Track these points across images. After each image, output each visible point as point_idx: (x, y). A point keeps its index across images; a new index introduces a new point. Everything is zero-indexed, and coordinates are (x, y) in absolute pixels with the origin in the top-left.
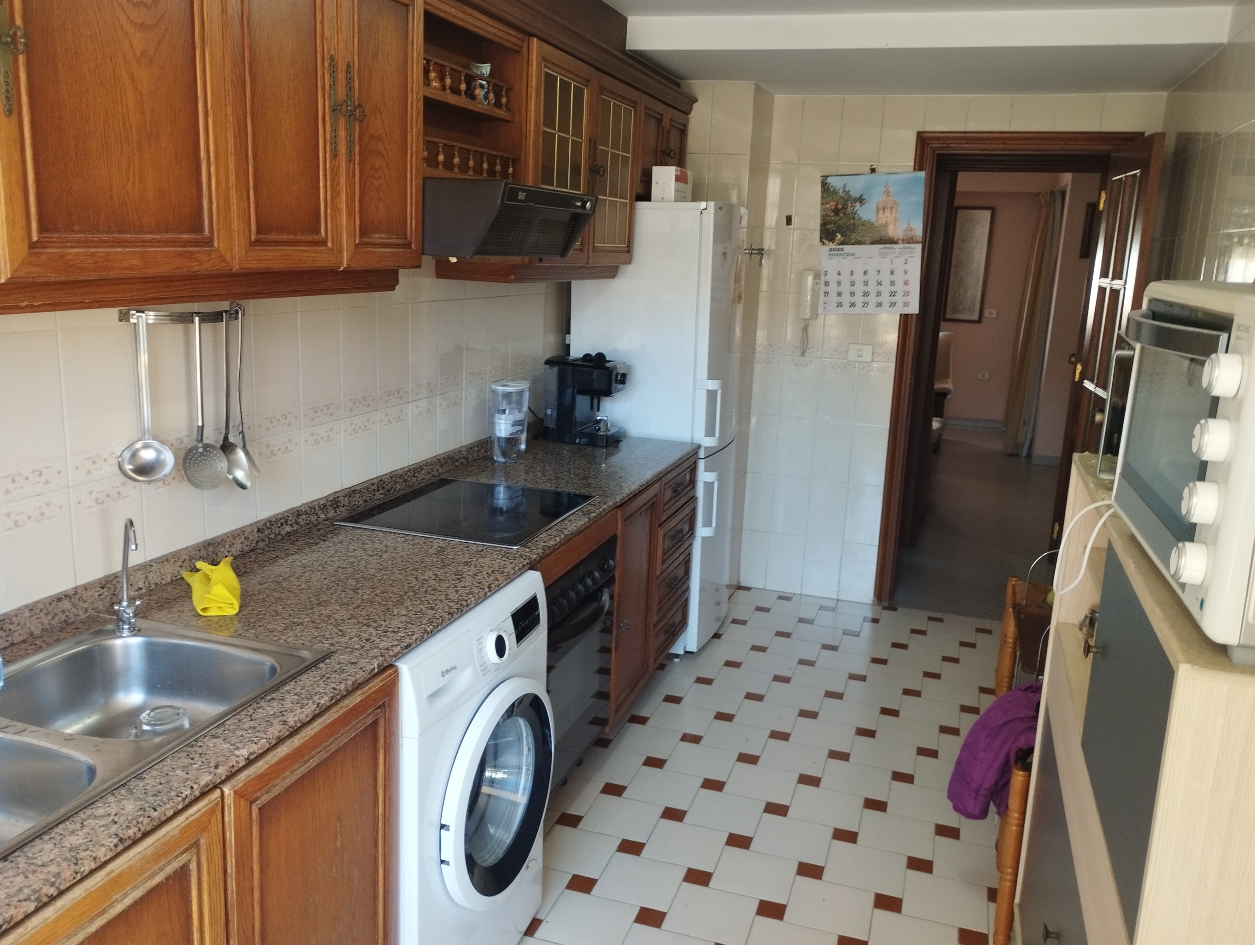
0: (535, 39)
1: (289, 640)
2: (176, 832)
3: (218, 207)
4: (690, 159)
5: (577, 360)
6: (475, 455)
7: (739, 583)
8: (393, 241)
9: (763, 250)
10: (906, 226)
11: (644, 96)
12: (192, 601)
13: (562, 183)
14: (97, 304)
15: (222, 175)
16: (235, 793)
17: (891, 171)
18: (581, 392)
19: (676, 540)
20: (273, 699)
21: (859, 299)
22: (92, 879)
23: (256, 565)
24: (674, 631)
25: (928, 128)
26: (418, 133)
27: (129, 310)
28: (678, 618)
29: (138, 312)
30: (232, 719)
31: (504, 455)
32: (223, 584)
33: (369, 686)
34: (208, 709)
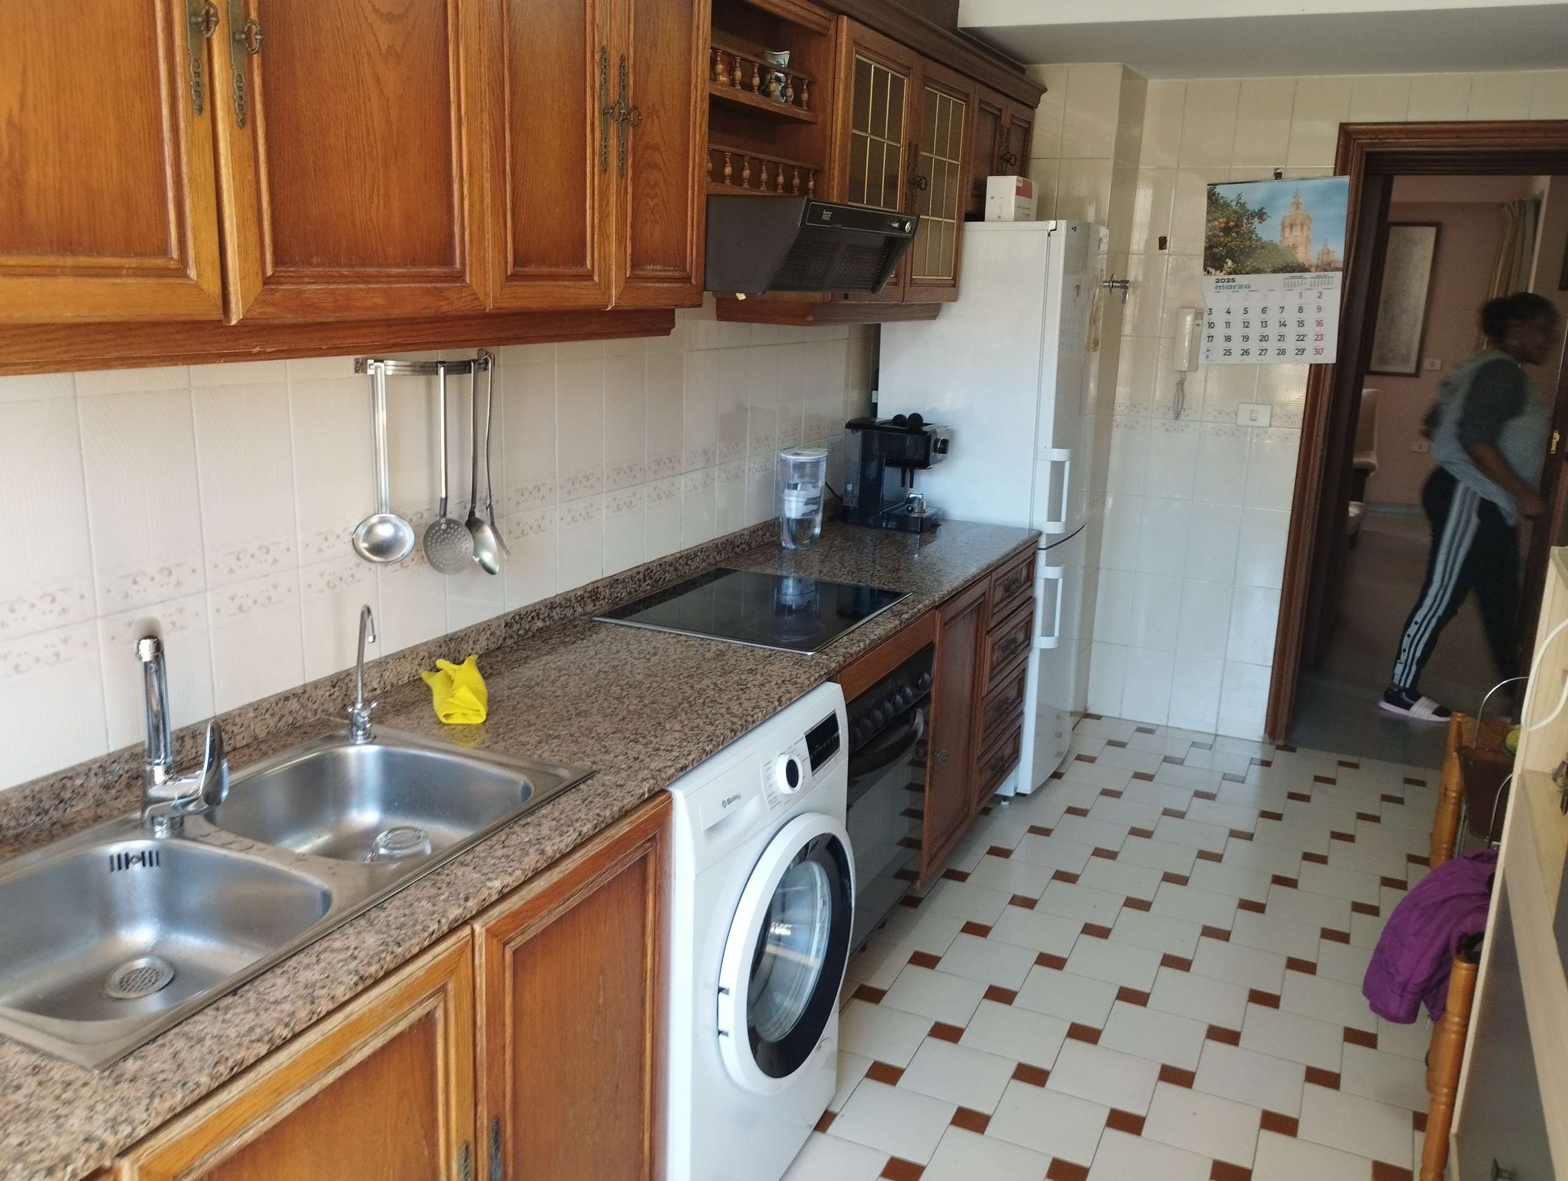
0: (845, 18)
1: (544, 755)
2: (421, 973)
3: (471, 235)
4: (1034, 165)
5: (886, 422)
6: (759, 540)
7: (1086, 710)
8: (670, 273)
9: (1128, 282)
10: (1320, 248)
11: (978, 85)
12: (432, 706)
13: (874, 199)
14: (335, 351)
15: (476, 195)
16: (487, 931)
17: (1303, 176)
18: (890, 463)
19: (1008, 651)
20: (528, 824)
21: (1254, 345)
22: (329, 1021)
23: (504, 666)
24: (1003, 766)
25: (1353, 120)
26: (702, 138)
27: (367, 359)
28: (1008, 750)
29: (376, 361)
30: (482, 844)
31: (794, 540)
32: (468, 686)
33: (639, 814)
34: (451, 833)
